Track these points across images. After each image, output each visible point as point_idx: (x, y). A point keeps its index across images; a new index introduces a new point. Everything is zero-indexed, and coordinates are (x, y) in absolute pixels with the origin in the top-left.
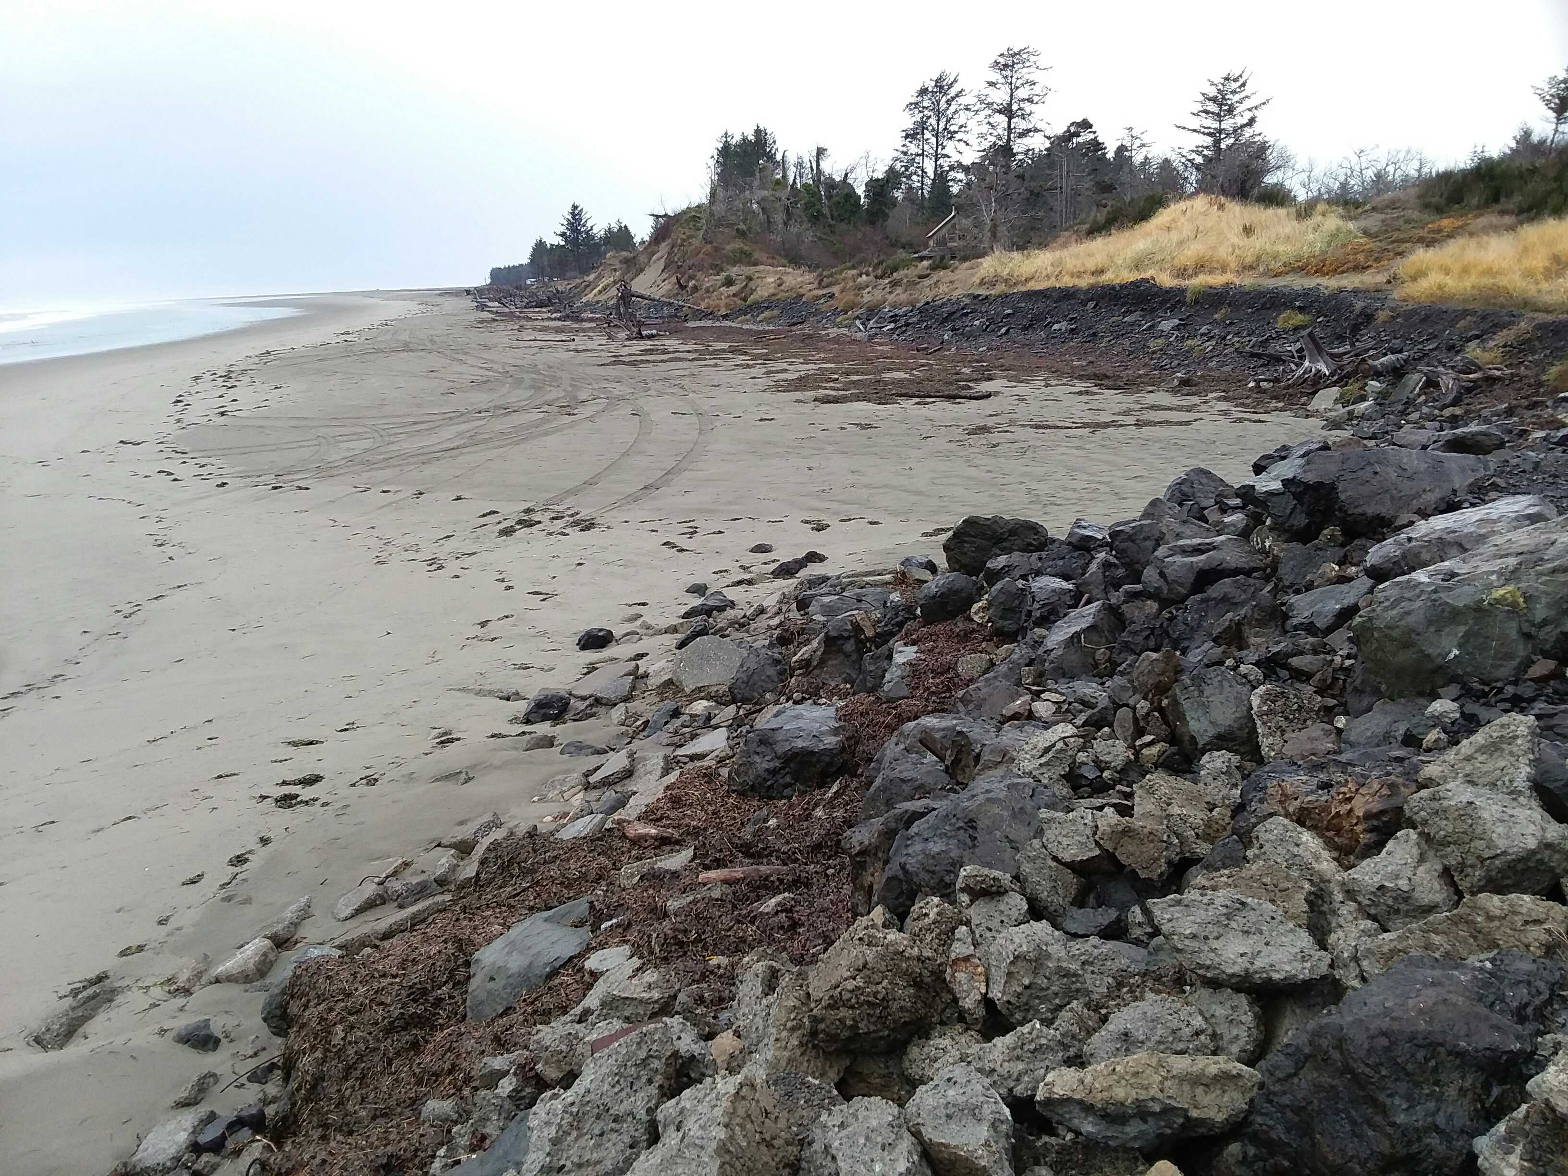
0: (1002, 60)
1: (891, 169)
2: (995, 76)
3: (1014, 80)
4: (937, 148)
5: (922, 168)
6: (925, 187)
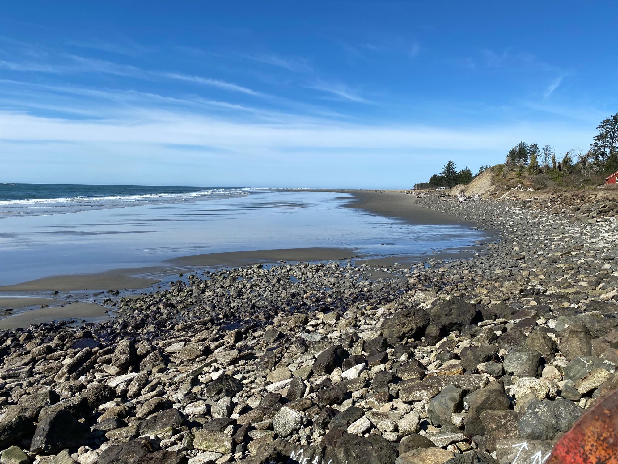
1: (589, 152)
4: (612, 144)
5: (604, 152)
6: (605, 159)
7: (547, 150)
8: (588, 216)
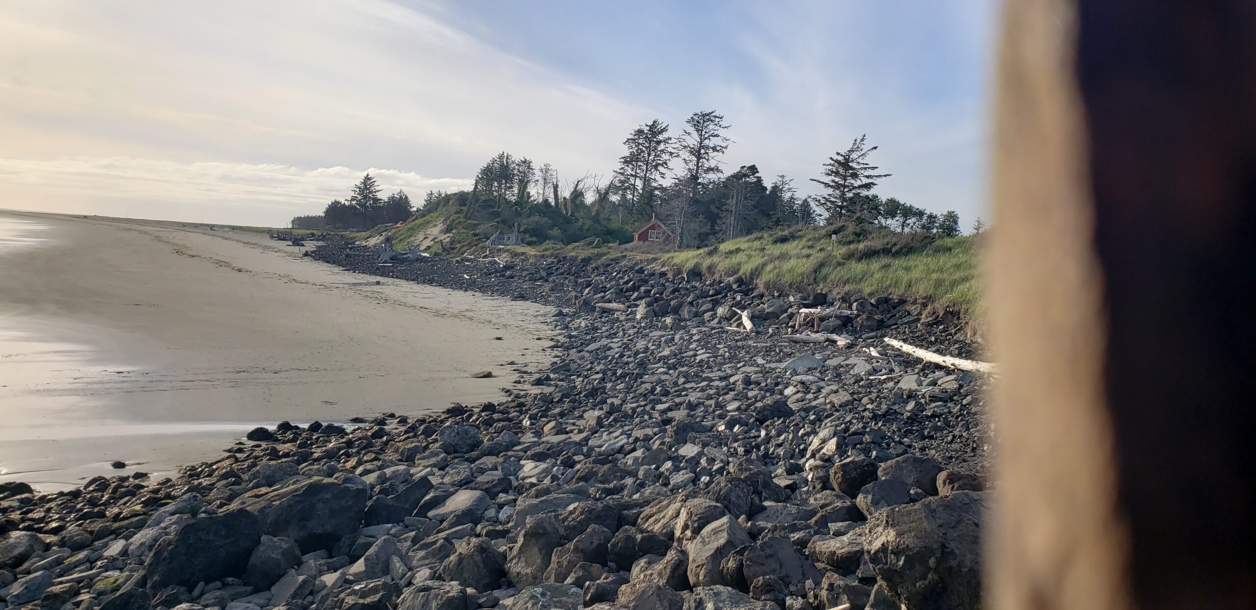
0: (696, 118)
1: (611, 183)
2: (691, 130)
3: (703, 133)
4: (646, 172)
5: (634, 185)
6: (635, 199)
7: (547, 171)
8: (603, 297)
